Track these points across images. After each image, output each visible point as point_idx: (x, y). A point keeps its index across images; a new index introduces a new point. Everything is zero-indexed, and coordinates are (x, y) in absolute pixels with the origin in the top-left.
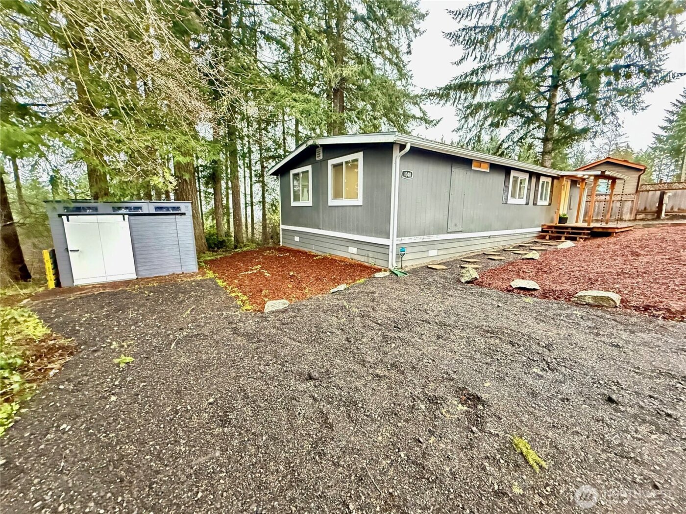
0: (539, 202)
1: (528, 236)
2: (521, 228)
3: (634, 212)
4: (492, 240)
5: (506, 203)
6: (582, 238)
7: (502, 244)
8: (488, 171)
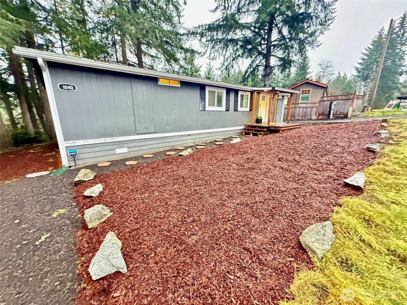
0: (239, 109)
1: (231, 132)
2: (224, 127)
3: (317, 114)
4: (193, 137)
5: (205, 110)
6: (261, 134)
7: (205, 139)
8: (179, 86)
